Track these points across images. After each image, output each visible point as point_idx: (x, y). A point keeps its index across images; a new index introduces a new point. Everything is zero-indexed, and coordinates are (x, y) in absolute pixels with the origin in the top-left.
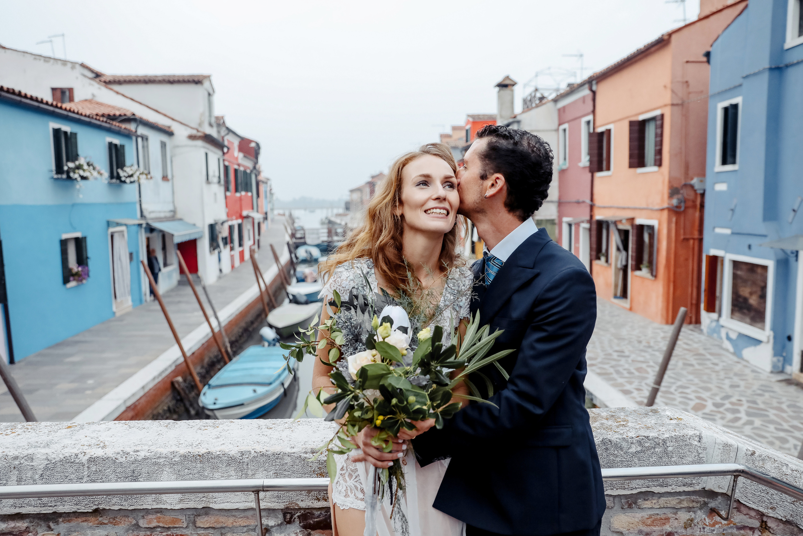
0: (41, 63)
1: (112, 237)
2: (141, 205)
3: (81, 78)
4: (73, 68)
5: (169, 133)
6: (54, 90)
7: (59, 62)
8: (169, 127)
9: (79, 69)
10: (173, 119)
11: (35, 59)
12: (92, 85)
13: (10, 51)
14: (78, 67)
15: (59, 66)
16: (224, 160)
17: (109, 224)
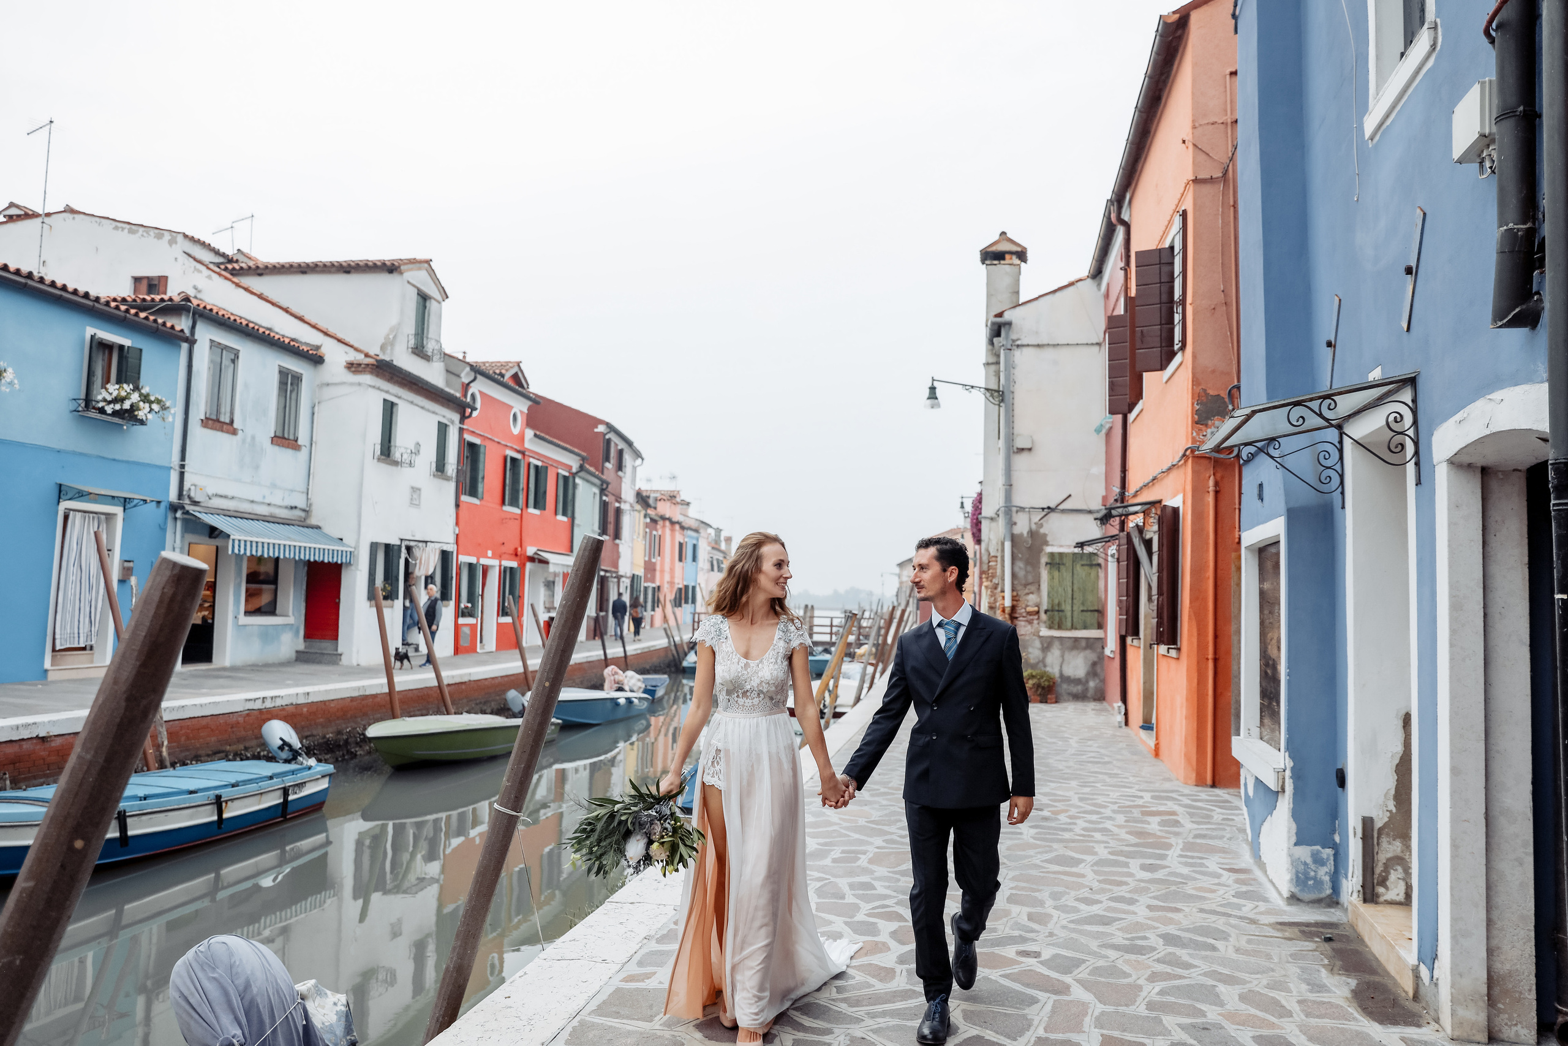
0: (124, 235)
1: (66, 518)
2: (182, 475)
3: (183, 258)
4: (172, 242)
5: (315, 359)
6: (137, 280)
7: (152, 233)
8: (318, 348)
9: (183, 245)
10: (326, 334)
11: (116, 228)
12: (200, 271)
13: (82, 216)
14: (180, 238)
15: (150, 239)
16: (461, 430)
17: (61, 492)
